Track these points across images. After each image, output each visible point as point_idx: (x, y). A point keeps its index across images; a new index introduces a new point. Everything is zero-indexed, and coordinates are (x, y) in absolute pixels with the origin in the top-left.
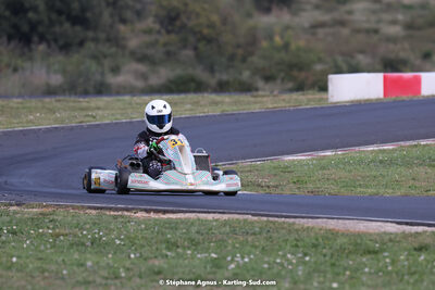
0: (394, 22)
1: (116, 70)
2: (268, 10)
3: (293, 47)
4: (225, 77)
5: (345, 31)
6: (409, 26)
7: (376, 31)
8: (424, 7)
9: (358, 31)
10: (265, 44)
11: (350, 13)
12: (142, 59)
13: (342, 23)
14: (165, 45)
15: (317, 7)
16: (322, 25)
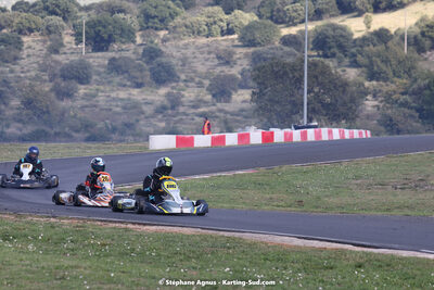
0: (117, 106)
1: (8, 126)
2: (62, 100)
3: (79, 116)
4: (58, 130)
5: (97, 110)
6: (124, 108)
7: (110, 110)
8: (129, 99)
9: (102, 109)
10: (66, 115)
11: (98, 101)
12: (20, 121)
13: (95, 106)
14: (27, 115)
15: (83, 99)
16: (86, 106)
